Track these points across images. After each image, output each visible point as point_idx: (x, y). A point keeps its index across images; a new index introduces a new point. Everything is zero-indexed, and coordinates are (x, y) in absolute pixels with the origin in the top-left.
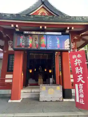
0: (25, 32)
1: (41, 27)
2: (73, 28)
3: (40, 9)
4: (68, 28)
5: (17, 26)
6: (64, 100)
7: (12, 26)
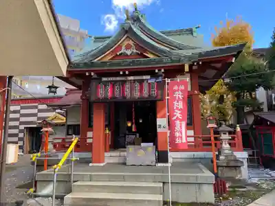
0: (104, 79)
1: (121, 73)
2: (163, 71)
3: (125, 40)
4: (157, 71)
6: (159, 165)
7: (87, 74)
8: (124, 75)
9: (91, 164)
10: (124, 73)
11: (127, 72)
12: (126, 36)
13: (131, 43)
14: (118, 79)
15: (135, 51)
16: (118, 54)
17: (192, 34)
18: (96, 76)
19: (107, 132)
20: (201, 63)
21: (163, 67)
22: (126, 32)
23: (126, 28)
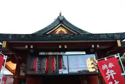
0: (41, 54)
1: (60, 47)
3: (59, 27)
4: (93, 46)
5: (32, 47)
7: (26, 47)
10: (63, 47)
11: (66, 47)
12: (60, 25)
22: (61, 22)
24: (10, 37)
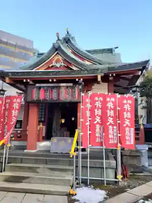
0: (37, 85)
1: (50, 80)
2: (82, 80)
3: (57, 54)
4: (77, 80)
7: (25, 81)
8: (53, 82)
9: (25, 151)
10: (53, 80)
11: (55, 80)
12: (56, 52)
13: (60, 58)
14: (48, 85)
15: (63, 64)
16: (50, 66)
17: (112, 52)
18: (31, 83)
19: (41, 126)
20: (114, 75)
21: (82, 77)
22: (57, 50)
23: (56, 47)
24: (10, 74)
